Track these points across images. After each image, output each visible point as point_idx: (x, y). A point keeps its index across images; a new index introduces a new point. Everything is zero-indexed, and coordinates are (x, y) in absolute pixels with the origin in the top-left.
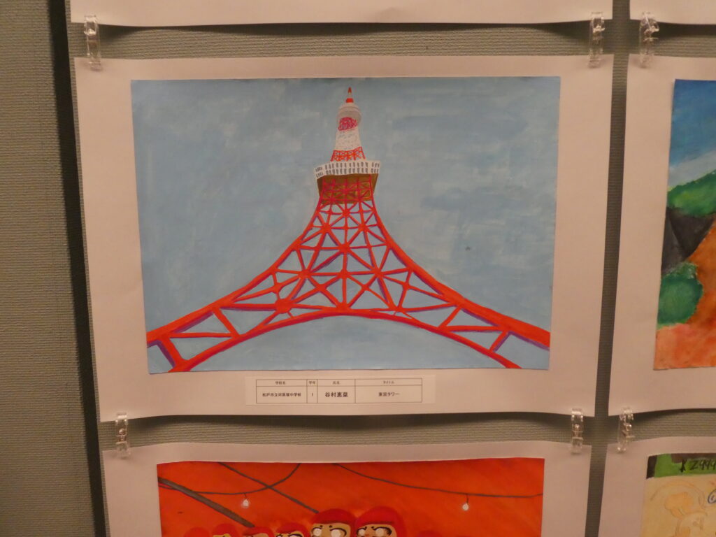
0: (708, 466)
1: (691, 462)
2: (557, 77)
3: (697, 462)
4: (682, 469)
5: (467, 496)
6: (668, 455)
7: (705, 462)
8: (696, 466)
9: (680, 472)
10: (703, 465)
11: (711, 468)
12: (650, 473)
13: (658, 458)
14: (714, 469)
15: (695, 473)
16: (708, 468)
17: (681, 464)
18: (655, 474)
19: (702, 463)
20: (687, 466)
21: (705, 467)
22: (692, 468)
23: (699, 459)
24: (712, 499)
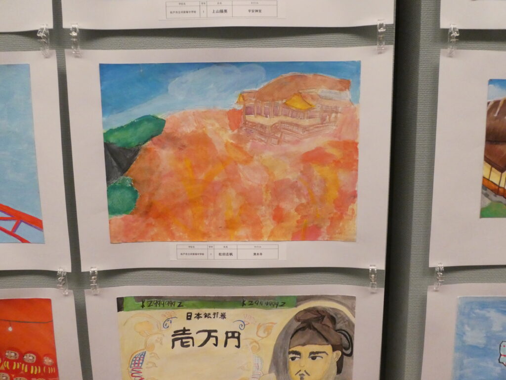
0: (159, 304)
1: (148, 302)
2: (28, 64)
3: (151, 302)
4: (143, 306)
5: (10, 322)
6: (131, 297)
7: (157, 302)
8: (152, 304)
9: (141, 308)
10: (156, 304)
11: (161, 306)
12: (120, 308)
13: (125, 299)
14: (164, 306)
15: (151, 309)
16: (159, 306)
17: (141, 303)
18: (125, 309)
19: (155, 302)
20: (145, 304)
21: (158, 305)
22: (149, 306)
23: (153, 300)
24: (166, 325)
